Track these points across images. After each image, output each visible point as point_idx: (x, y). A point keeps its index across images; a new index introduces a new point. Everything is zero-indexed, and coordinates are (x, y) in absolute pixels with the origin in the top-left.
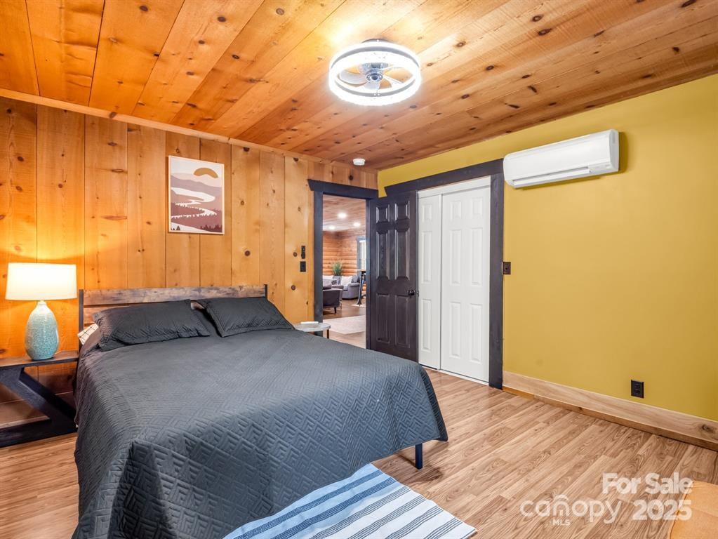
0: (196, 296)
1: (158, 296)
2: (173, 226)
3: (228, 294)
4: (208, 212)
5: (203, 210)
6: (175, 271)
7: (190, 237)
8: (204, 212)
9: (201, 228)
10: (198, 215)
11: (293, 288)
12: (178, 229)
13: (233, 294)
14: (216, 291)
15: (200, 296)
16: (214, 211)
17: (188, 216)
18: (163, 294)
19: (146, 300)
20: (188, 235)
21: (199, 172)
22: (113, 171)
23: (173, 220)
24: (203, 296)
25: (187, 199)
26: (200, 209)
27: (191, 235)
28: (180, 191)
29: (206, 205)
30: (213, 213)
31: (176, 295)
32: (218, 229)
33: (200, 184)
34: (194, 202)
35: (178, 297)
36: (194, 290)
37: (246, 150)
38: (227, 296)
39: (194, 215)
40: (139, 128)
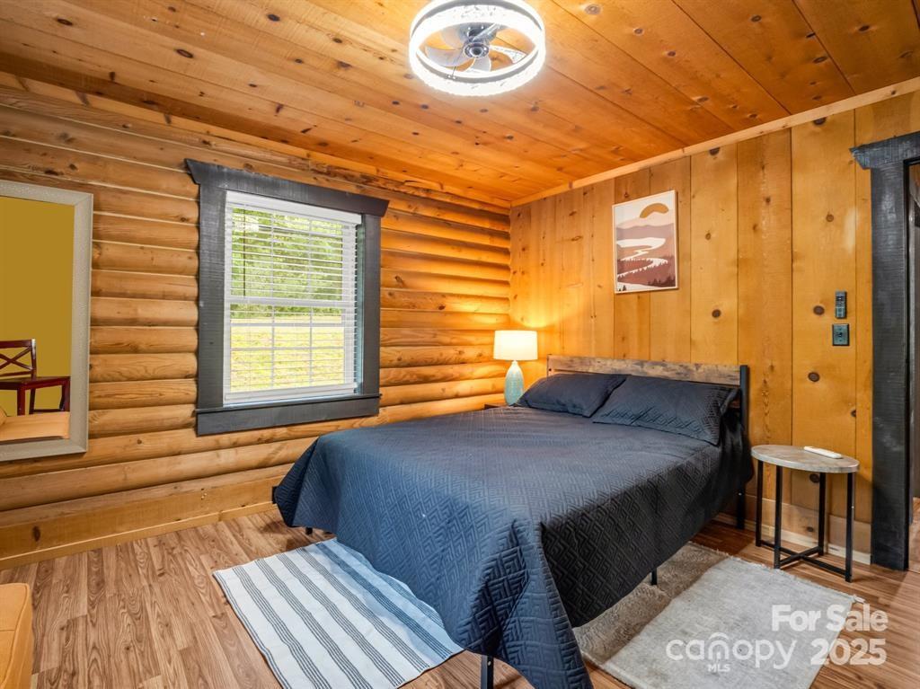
0: (637, 371)
1: (601, 367)
2: (620, 285)
3: (679, 374)
4: (657, 262)
5: (651, 259)
6: (623, 339)
7: (639, 297)
8: (652, 262)
9: (649, 285)
10: (645, 268)
11: (814, 377)
12: (624, 289)
13: (686, 375)
14: (661, 368)
15: (643, 372)
16: (664, 258)
17: (634, 272)
18: (605, 365)
19: (591, 370)
20: (635, 296)
21: (645, 213)
22: (573, 240)
23: (620, 280)
24: (646, 373)
25: (632, 250)
26: (648, 259)
27: (640, 295)
28: (627, 243)
29: (654, 253)
30: (664, 261)
31: (617, 368)
32: (670, 282)
33: (647, 227)
34: (641, 253)
35: (620, 370)
36: (637, 364)
37: (714, 152)
38: (676, 378)
39: (641, 269)
40: (592, 187)
